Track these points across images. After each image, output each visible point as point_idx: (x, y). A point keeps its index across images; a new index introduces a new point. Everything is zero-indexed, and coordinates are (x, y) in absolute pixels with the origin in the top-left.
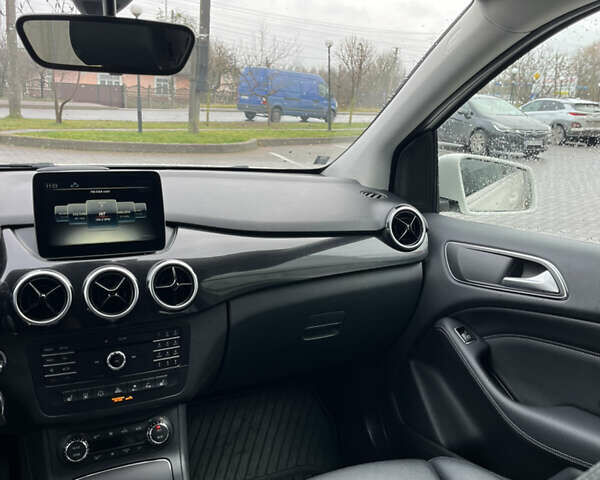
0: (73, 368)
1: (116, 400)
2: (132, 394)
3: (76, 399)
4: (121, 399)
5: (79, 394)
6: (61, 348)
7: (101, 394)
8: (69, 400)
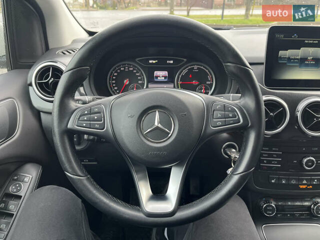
0: (279, 162)
1: (301, 187)
2: (313, 185)
3: (277, 182)
4: (304, 187)
5: (279, 179)
6: (274, 149)
7: (293, 182)
8: (273, 181)
